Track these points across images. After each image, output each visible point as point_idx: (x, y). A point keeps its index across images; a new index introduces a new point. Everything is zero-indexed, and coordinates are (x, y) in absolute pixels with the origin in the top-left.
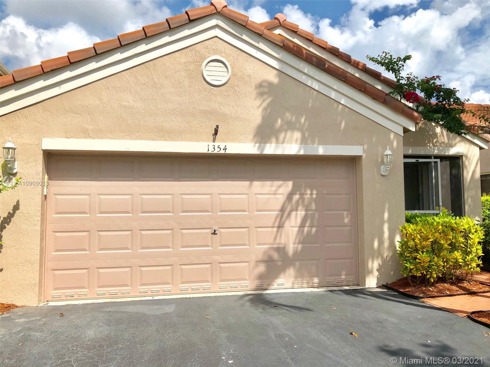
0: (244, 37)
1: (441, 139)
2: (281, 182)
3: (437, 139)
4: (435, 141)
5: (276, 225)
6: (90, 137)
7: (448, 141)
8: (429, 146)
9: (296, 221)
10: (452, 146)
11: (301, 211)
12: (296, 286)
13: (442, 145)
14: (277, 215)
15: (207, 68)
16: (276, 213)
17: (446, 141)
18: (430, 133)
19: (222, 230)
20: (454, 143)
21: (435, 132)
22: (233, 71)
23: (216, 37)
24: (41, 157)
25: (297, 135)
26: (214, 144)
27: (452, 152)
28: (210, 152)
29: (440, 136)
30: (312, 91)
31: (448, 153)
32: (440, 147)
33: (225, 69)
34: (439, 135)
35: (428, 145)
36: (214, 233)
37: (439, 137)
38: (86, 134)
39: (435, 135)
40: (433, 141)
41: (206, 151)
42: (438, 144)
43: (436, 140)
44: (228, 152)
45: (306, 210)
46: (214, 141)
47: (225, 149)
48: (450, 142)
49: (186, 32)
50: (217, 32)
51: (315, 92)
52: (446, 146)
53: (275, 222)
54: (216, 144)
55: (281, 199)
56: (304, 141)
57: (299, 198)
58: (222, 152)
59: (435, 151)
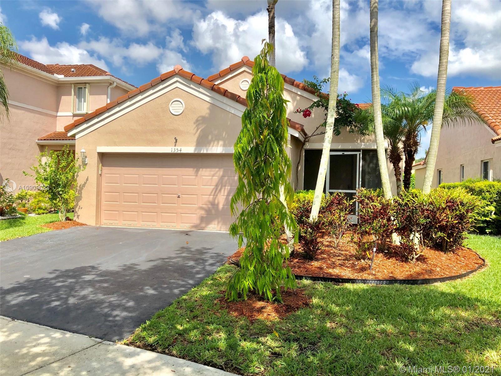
0: (192, 86)
2: (217, 169)
5: (213, 194)
6: (117, 146)
8: (357, 143)
9: (224, 192)
11: (228, 186)
12: (222, 229)
13: (369, 141)
14: (214, 188)
15: (172, 105)
16: (213, 187)
19: (183, 196)
22: (185, 106)
23: (177, 87)
24: (96, 155)
25: (221, 143)
26: (174, 147)
28: (173, 152)
30: (230, 114)
31: (374, 147)
32: (367, 143)
33: (181, 105)
35: (356, 141)
36: (179, 197)
38: (115, 144)
41: (171, 152)
42: (365, 141)
44: (182, 152)
45: (231, 186)
46: (175, 146)
47: (180, 150)
49: (161, 87)
50: (178, 85)
51: (232, 115)
52: (373, 142)
53: (212, 192)
54: (176, 148)
55: (216, 179)
56: (224, 145)
57: (227, 179)
58: (179, 152)
59: (362, 146)
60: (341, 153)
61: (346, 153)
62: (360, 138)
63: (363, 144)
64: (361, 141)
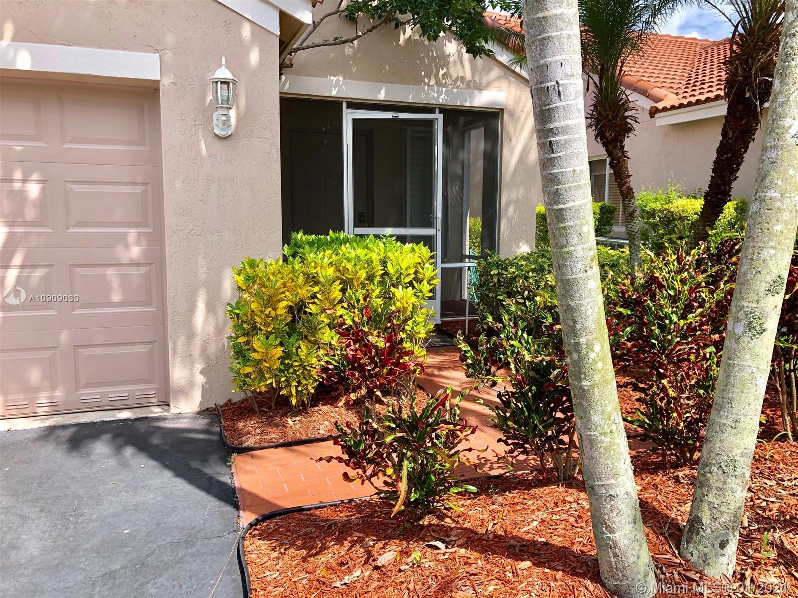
1: (456, 71)
3: (448, 69)
4: (442, 72)
7: (473, 77)
8: (429, 85)
10: (480, 88)
13: (459, 83)
17: (468, 75)
18: (433, 54)
20: (485, 80)
21: (444, 53)
27: (481, 99)
29: (455, 62)
31: (471, 102)
32: (453, 88)
34: (452, 59)
35: (426, 80)
37: (451, 65)
39: (443, 60)
40: (438, 72)
42: (449, 81)
43: (445, 70)
48: (477, 79)
52: (468, 86)
59: (442, 97)
60: (388, 115)
61: (402, 116)
62: (435, 70)
63: (444, 90)
64: (438, 83)
